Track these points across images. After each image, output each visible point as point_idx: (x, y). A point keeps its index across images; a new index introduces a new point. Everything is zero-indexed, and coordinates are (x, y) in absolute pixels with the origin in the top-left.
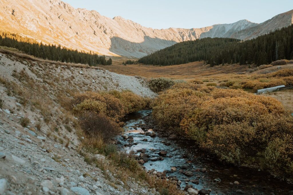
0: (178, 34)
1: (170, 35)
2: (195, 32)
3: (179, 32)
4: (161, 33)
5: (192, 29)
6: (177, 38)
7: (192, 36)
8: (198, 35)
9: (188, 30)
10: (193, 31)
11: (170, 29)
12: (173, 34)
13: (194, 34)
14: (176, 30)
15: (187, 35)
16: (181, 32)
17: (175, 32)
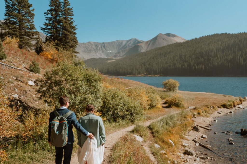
0: (94, 46)
1: (89, 47)
2: (104, 45)
3: (95, 45)
4: (83, 45)
5: (103, 43)
6: (93, 48)
7: (103, 47)
8: (106, 46)
9: (100, 43)
10: (103, 45)
11: (89, 42)
12: (91, 46)
13: (104, 47)
14: (93, 44)
15: (100, 46)
16: (96, 45)
17: (92, 45)
